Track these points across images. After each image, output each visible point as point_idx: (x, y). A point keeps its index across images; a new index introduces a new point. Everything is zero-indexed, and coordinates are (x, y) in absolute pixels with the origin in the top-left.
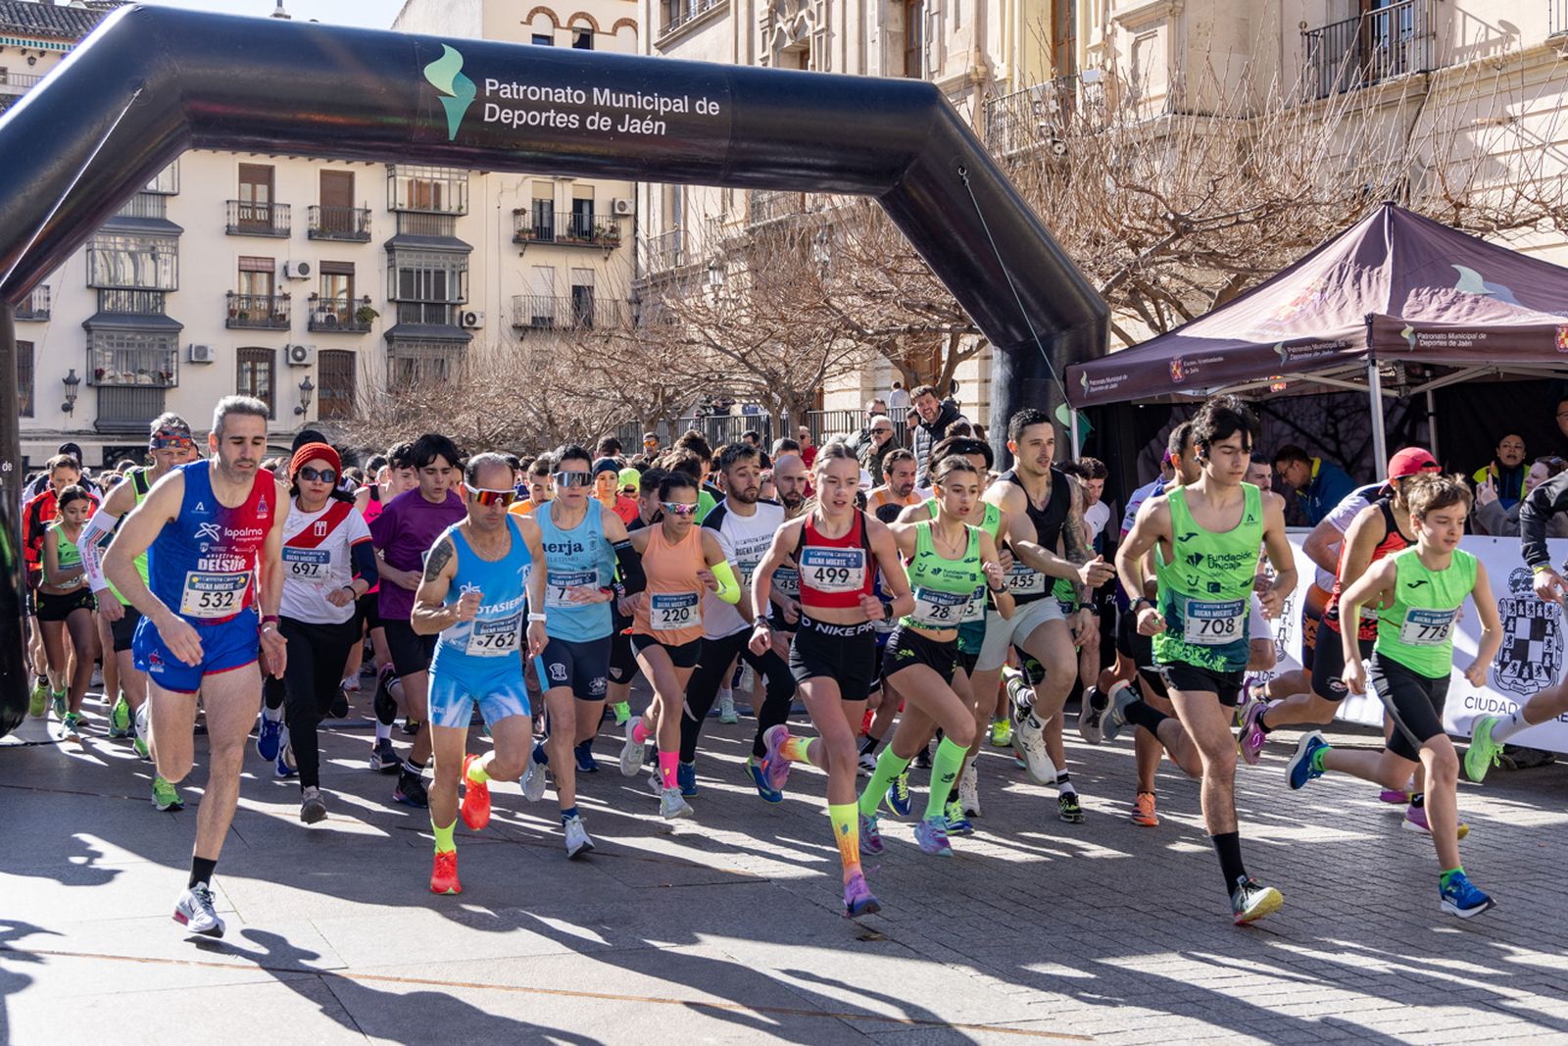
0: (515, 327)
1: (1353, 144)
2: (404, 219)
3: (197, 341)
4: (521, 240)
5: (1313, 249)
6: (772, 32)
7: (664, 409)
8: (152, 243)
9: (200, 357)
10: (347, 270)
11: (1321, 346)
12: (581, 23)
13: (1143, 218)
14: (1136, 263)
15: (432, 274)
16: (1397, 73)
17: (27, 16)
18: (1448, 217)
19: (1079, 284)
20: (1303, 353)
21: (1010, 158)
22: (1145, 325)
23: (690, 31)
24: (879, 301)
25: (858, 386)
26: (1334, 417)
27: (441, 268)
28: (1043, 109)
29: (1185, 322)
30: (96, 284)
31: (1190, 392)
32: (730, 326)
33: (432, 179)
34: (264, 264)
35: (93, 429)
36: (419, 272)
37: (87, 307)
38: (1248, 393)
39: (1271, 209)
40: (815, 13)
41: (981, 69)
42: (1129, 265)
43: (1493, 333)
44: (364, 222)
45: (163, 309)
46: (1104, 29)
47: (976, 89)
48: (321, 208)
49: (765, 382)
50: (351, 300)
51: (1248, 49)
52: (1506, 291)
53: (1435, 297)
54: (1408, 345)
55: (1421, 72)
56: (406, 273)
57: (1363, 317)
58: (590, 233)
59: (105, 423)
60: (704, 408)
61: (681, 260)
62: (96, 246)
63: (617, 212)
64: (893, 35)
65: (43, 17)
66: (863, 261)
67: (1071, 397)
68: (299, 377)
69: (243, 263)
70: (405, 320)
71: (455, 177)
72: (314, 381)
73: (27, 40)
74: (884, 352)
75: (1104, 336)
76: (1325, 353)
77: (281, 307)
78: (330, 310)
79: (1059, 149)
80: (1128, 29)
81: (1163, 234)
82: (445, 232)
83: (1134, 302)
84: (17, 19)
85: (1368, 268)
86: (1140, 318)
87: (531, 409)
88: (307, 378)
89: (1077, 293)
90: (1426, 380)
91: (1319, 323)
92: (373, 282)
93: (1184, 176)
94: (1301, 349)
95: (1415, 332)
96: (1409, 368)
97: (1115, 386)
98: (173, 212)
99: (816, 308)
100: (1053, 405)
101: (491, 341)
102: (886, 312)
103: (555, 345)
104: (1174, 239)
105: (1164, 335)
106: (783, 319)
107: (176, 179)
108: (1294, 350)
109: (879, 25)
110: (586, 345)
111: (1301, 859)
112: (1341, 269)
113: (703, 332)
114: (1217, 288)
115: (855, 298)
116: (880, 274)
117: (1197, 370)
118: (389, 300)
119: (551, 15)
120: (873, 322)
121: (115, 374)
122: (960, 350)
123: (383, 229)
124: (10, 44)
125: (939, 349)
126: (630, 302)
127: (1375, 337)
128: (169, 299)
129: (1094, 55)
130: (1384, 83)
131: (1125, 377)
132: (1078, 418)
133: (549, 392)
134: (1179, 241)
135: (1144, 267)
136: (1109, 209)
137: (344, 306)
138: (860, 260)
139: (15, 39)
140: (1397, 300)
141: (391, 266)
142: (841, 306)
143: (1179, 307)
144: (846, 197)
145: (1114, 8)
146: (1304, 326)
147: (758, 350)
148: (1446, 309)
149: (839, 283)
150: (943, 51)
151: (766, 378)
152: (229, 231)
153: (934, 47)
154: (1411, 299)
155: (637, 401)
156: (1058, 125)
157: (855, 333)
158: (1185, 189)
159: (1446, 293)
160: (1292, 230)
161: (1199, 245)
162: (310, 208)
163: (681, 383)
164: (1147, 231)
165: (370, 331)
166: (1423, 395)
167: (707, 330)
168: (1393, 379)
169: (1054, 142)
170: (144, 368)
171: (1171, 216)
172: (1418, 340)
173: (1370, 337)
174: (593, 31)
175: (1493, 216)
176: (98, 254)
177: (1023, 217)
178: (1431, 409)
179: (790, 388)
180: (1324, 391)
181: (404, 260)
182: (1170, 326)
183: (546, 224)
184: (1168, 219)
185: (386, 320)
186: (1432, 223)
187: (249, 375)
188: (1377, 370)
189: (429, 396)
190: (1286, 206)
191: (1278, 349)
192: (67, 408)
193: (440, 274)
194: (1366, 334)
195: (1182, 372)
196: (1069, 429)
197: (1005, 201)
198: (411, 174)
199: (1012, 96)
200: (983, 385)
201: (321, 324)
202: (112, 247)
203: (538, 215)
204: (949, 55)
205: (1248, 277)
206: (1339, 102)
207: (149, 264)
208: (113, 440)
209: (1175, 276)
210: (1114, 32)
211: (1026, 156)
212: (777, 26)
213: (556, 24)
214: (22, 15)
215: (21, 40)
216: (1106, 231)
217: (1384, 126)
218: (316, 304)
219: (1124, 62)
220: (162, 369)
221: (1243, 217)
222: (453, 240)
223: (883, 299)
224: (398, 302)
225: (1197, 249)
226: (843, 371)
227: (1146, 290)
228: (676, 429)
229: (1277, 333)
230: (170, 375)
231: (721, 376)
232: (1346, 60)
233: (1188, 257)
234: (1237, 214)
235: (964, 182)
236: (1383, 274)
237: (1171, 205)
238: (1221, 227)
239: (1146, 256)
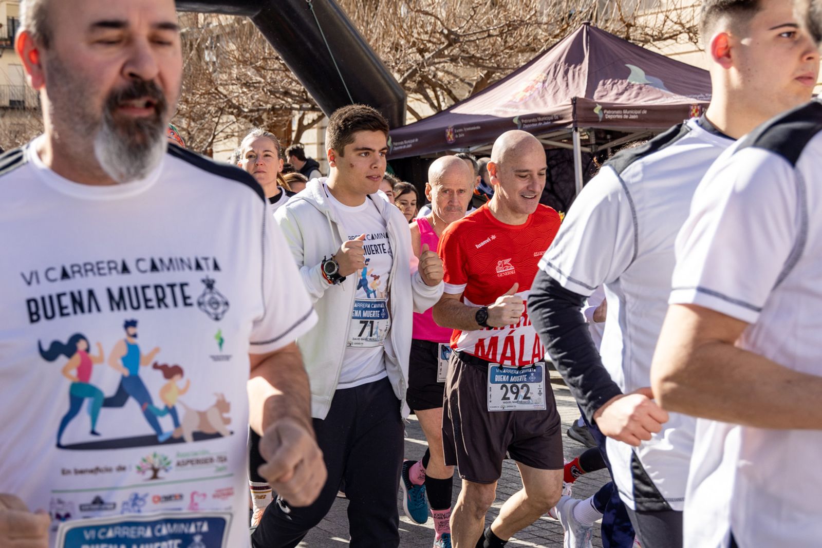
5: (537, 54)
11: (543, 119)
13: (426, 33)
14: (423, 63)
18: (622, 33)
19: (386, 77)
20: (531, 123)
22: (429, 106)
24: (252, 89)
29: (453, 103)
39: (512, 26)
42: (418, 64)
43: (651, 109)
52: (659, 81)
53: (615, 86)
54: (598, 118)
57: (570, 99)
66: (240, 61)
74: (255, 125)
75: (402, 113)
76: (546, 124)
81: (440, 44)
83: (420, 90)
85: (573, 66)
86: (425, 101)
89: (385, 83)
90: (607, 141)
91: (542, 103)
94: (530, 121)
95: (603, 109)
96: (597, 132)
97: (409, 146)
99: (210, 94)
102: (256, 96)
104: (446, 47)
105: (441, 112)
106: (187, 101)
108: (526, 121)
112: (556, 67)
114: (474, 80)
115: (234, 87)
116: (253, 70)
117: (463, 135)
120: (248, 105)
122: (305, 123)
125: (292, 123)
127: (577, 112)
131: (417, 140)
134: (451, 48)
135: (428, 66)
136: (405, 26)
138: (238, 61)
140: (591, 88)
142: (225, 92)
143: (450, 93)
144: (228, 16)
146: (532, 105)
148: (622, 93)
149: (225, 77)
154: (600, 88)
157: (235, 111)
158: (455, 13)
159: (622, 83)
160: (523, 41)
161: (463, 51)
168: (588, 140)
171: (446, 32)
172: (604, 115)
173: (574, 113)
175: (650, 33)
177: (349, 31)
182: (444, 107)
184: (444, 34)
186: (613, 37)
188: (578, 134)
190: (520, 25)
191: (516, 120)
194: (571, 110)
195: (454, 137)
197: (337, 21)
200: (320, 146)
203: (11, 28)
205: (494, 73)
209: (448, 73)
221: (492, 32)
223: (255, 87)
225: (462, 54)
226: (227, 137)
227: (429, 82)
229: (515, 110)
233: (457, 59)
234: (489, 30)
235: (309, 7)
236: (582, 70)
237: (445, 24)
238: (478, 39)
239: (429, 58)
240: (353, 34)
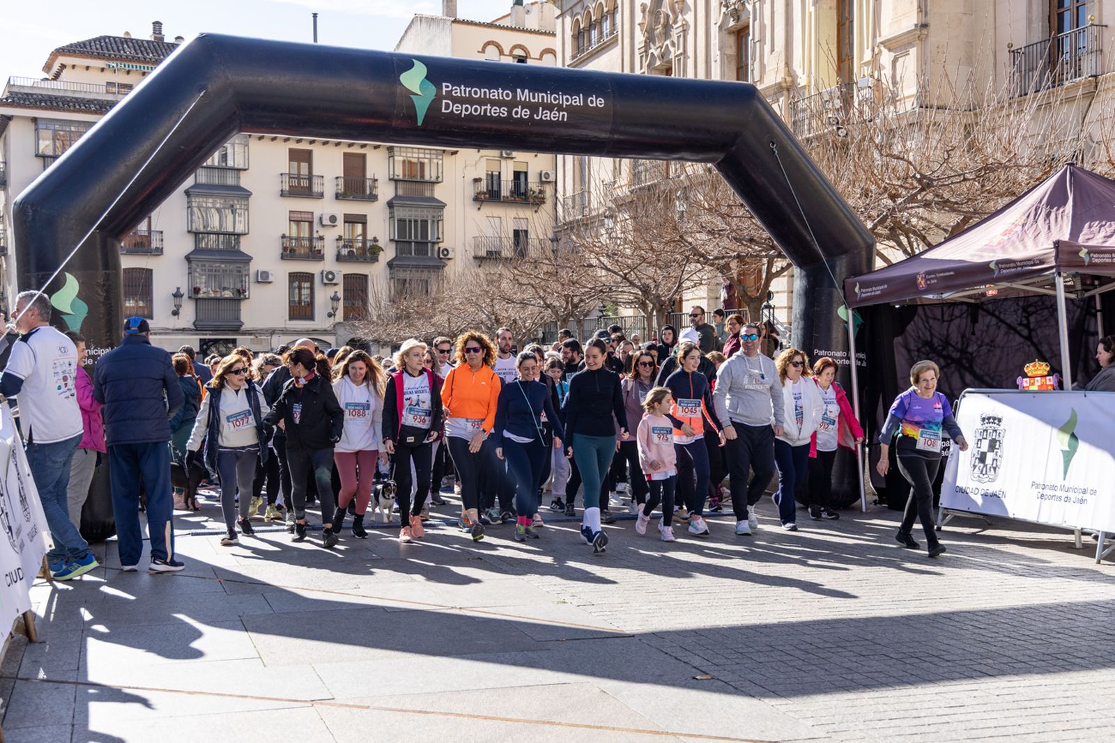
0: (475, 258)
1: (1044, 127)
2: (400, 185)
3: (262, 268)
4: (479, 199)
5: (1017, 197)
6: (647, 56)
7: (573, 311)
8: (231, 203)
9: (263, 279)
10: (362, 219)
11: (1022, 264)
12: (519, 52)
13: (899, 179)
15: (419, 222)
16: (1075, 77)
17: (146, 49)
18: (1111, 175)
19: (854, 222)
20: (1010, 268)
21: (808, 140)
22: (901, 252)
23: (592, 56)
24: (717, 236)
25: (706, 296)
26: (1027, 313)
27: (425, 218)
28: (830, 106)
29: (926, 248)
30: (194, 229)
31: (930, 296)
32: (616, 254)
33: (418, 158)
34: (306, 216)
35: (193, 327)
36: (410, 221)
37: (188, 245)
38: (970, 297)
39: (987, 168)
40: (676, 42)
41: (789, 79)
42: (889, 210)
44: (373, 187)
45: (239, 246)
46: (873, 50)
47: (785, 93)
48: (344, 178)
49: (640, 293)
50: (364, 241)
51: (972, 63)
53: (1102, 228)
54: (1084, 262)
55: (1092, 76)
56: (402, 222)
57: (1052, 243)
58: (525, 194)
59: (201, 323)
60: (601, 311)
61: (586, 212)
62: (194, 204)
63: (544, 179)
64: (729, 56)
65: (156, 50)
66: (707, 209)
67: (848, 302)
68: (330, 292)
69: (292, 215)
70: (401, 253)
71: (434, 157)
72: (341, 295)
73: (146, 66)
74: (721, 272)
75: (871, 258)
76: (1026, 269)
77: (318, 245)
78: (351, 247)
79: (842, 132)
80: (890, 50)
81: (912, 189)
82: (427, 194)
83: (893, 236)
84: (139, 51)
85: (1055, 208)
86: (897, 248)
87: (483, 312)
88: (336, 292)
89: (853, 229)
90: (1095, 287)
91: (1021, 247)
92: (380, 227)
93: (927, 148)
94: (1008, 266)
95: (1089, 253)
96: (1084, 278)
97: (879, 293)
98: (245, 181)
99: (674, 241)
100: (835, 305)
101: (458, 267)
102: (722, 244)
103: (500, 268)
104: (920, 192)
105: (912, 257)
106: (652, 249)
107: (247, 159)
108: (1003, 266)
109: (720, 50)
110: (519, 269)
111: (1008, 621)
112: (1036, 210)
113: (598, 259)
114: (949, 225)
115: (701, 235)
116: (718, 217)
117: (936, 281)
118: (391, 240)
119: (498, 46)
120: (713, 253)
121: (207, 291)
122: (774, 270)
123: (386, 192)
124: (134, 69)
125: (760, 271)
126: (552, 241)
127: (1060, 256)
128: (242, 239)
129: (866, 68)
130: (1067, 84)
131: (886, 286)
132: (853, 315)
133: (495, 301)
134: (924, 193)
135: (900, 211)
136: (876, 171)
137: (360, 245)
138: (705, 209)
139: (138, 65)
140: (1076, 231)
141: (392, 217)
142: (690, 240)
143: (924, 239)
145: (880, 36)
146: (1010, 249)
147: (635, 270)
148: (1110, 236)
149: (690, 225)
150: (763, 67)
151: (641, 289)
152: (283, 194)
153: (757, 64)
154: (1085, 230)
155: (554, 307)
156: (841, 116)
157: (701, 259)
158: (928, 157)
159: (1111, 225)
160: (1002, 185)
161: (938, 195)
162: (337, 178)
163: (584, 294)
164: (901, 186)
165: (378, 261)
166: (1093, 297)
167: (602, 258)
168: (1073, 286)
169: (838, 129)
170: (226, 286)
171: (918, 176)
172: (1091, 258)
173: (1057, 257)
174: (526, 57)
176: (195, 210)
177: (815, 178)
178: (1098, 307)
179: (658, 297)
180: (1022, 295)
181: (400, 213)
182: (917, 252)
183: (495, 188)
184: (916, 178)
185: (389, 253)
186: (1100, 178)
187: (297, 291)
188: (1062, 279)
189: (416, 304)
190: (998, 168)
191: (992, 266)
192: (175, 313)
193: (425, 222)
194: (1054, 254)
195: (925, 283)
196: (847, 323)
197: (803, 166)
198: (404, 154)
199: (810, 98)
200: (790, 294)
201: (345, 256)
202: (204, 205)
203: (490, 182)
204: (767, 70)
205: (971, 218)
206: (1035, 98)
207: (230, 217)
208: (206, 334)
209: (921, 218)
210: (880, 52)
211: (818, 138)
212: (650, 51)
213: (501, 53)
214: (142, 49)
215: (142, 66)
216: (873, 187)
217: (1067, 114)
218: (341, 243)
219: (887, 72)
220: (239, 286)
221: (968, 176)
222: (433, 199)
223: (720, 235)
224: (396, 241)
225: (936, 199)
226: (694, 286)
227: (901, 228)
228: (582, 325)
229: (991, 254)
230: (245, 291)
231: (610, 289)
232: (1039, 68)
233: (930, 204)
234: (964, 174)
235: (774, 152)
236: (1066, 212)
237: (918, 169)
238: (952, 183)
239: (900, 204)
240: (819, 178)
